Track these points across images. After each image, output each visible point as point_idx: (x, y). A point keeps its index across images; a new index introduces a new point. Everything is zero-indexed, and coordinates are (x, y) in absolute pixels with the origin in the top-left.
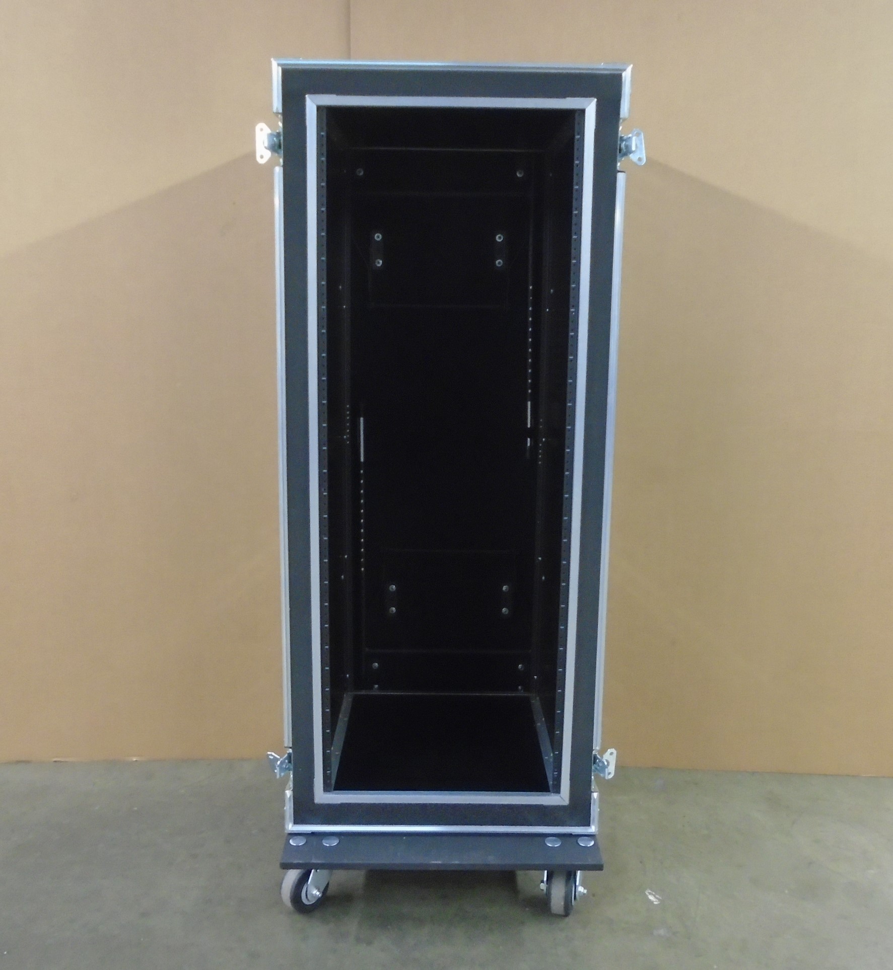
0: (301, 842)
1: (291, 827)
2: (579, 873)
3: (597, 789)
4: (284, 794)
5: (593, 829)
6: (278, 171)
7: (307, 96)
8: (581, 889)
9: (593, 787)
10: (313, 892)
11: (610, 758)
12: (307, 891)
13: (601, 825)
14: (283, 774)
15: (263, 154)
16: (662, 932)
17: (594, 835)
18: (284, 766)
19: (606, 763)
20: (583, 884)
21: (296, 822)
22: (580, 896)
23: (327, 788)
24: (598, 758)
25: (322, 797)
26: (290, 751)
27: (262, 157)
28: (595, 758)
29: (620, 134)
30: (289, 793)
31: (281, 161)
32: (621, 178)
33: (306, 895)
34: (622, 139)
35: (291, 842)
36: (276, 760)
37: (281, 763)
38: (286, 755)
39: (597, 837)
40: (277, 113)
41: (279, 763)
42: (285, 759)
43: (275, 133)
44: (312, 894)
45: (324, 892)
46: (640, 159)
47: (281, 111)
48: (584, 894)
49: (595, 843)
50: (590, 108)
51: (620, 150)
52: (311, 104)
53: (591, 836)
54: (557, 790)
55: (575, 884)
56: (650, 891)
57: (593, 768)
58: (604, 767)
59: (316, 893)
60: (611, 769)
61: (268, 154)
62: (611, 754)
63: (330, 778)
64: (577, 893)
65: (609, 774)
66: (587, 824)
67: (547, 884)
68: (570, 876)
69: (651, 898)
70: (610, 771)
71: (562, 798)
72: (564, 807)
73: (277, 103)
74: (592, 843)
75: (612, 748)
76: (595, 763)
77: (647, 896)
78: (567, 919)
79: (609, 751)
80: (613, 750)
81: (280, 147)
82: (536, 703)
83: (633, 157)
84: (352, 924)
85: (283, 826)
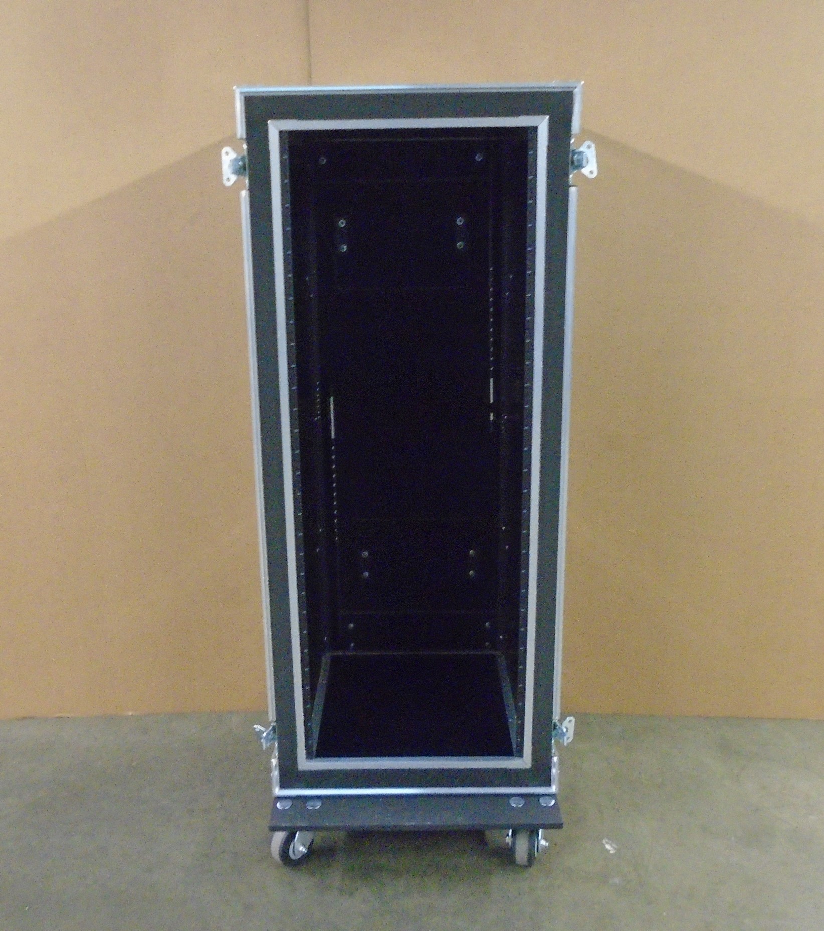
0: (288, 804)
1: (278, 791)
2: (541, 831)
3: (557, 754)
4: (270, 763)
5: (554, 789)
6: (244, 194)
7: (269, 122)
8: (543, 842)
9: (553, 751)
10: (299, 848)
11: (569, 726)
12: (293, 849)
13: (560, 784)
14: (269, 744)
15: (229, 177)
16: (617, 880)
17: (554, 794)
18: (270, 737)
19: (565, 730)
20: (545, 839)
21: (283, 786)
22: (542, 849)
23: (309, 756)
24: (557, 726)
25: (305, 764)
26: (275, 724)
27: (228, 179)
28: (555, 726)
29: (572, 148)
30: (274, 762)
31: (247, 181)
32: (573, 190)
33: (294, 851)
34: (574, 153)
35: (278, 805)
36: (261, 732)
37: (268, 735)
38: (271, 728)
39: (558, 797)
40: (241, 139)
41: (265, 735)
42: (271, 731)
43: (239, 157)
44: (299, 851)
45: (310, 849)
46: (591, 172)
47: (244, 136)
48: (546, 847)
49: (555, 802)
50: (543, 125)
51: (573, 162)
52: (274, 129)
53: (552, 795)
54: (520, 754)
55: (538, 839)
56: (607, 840)
57: (553, 733)
58: (563, 734)
59: (303, 849)
60: (571, 734)
61: (233, 178)
62: (570, 721)
63: (312, 747)
64: (539, 847)
65: (568, 738)
66: (548, 783)
67: (512, 837)
68: (533, 832)
69: (608, 847)
70: (569, 736)
71: (525, 762)
72: (526, 770)
73: (240, 130)
74: (553, 802)
75: (571, 716)
76: (554, 729)
77: (604, 845)
78: (531, 870)
79: (568, 719)
80: (572, 718)
81: (245, 169)
82: (502, 661)
83: (585, 171)
84: (335, 876)
85: (270, 789)
